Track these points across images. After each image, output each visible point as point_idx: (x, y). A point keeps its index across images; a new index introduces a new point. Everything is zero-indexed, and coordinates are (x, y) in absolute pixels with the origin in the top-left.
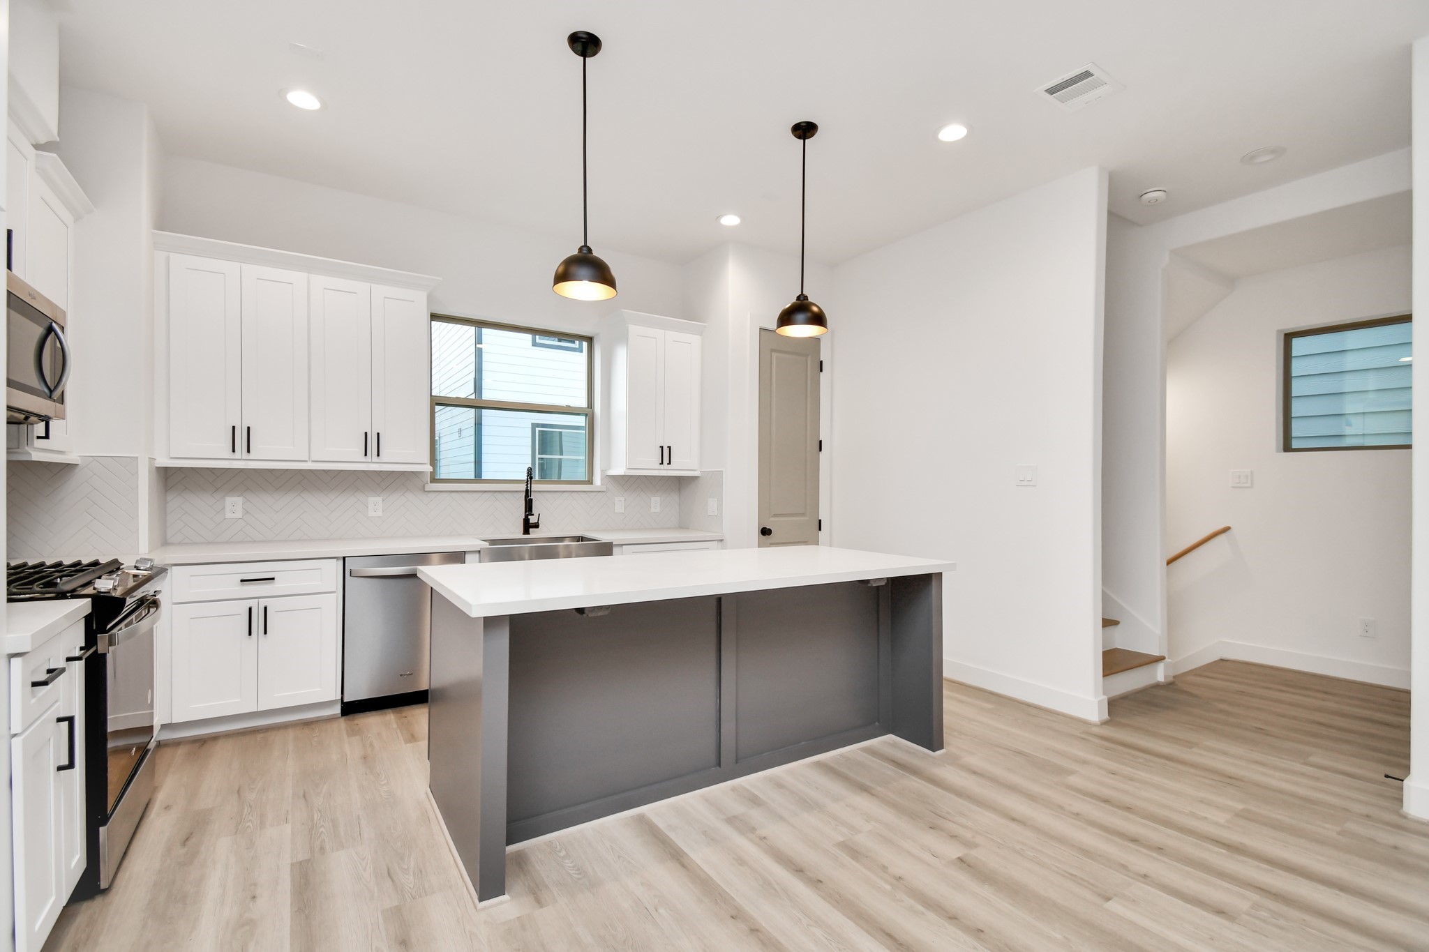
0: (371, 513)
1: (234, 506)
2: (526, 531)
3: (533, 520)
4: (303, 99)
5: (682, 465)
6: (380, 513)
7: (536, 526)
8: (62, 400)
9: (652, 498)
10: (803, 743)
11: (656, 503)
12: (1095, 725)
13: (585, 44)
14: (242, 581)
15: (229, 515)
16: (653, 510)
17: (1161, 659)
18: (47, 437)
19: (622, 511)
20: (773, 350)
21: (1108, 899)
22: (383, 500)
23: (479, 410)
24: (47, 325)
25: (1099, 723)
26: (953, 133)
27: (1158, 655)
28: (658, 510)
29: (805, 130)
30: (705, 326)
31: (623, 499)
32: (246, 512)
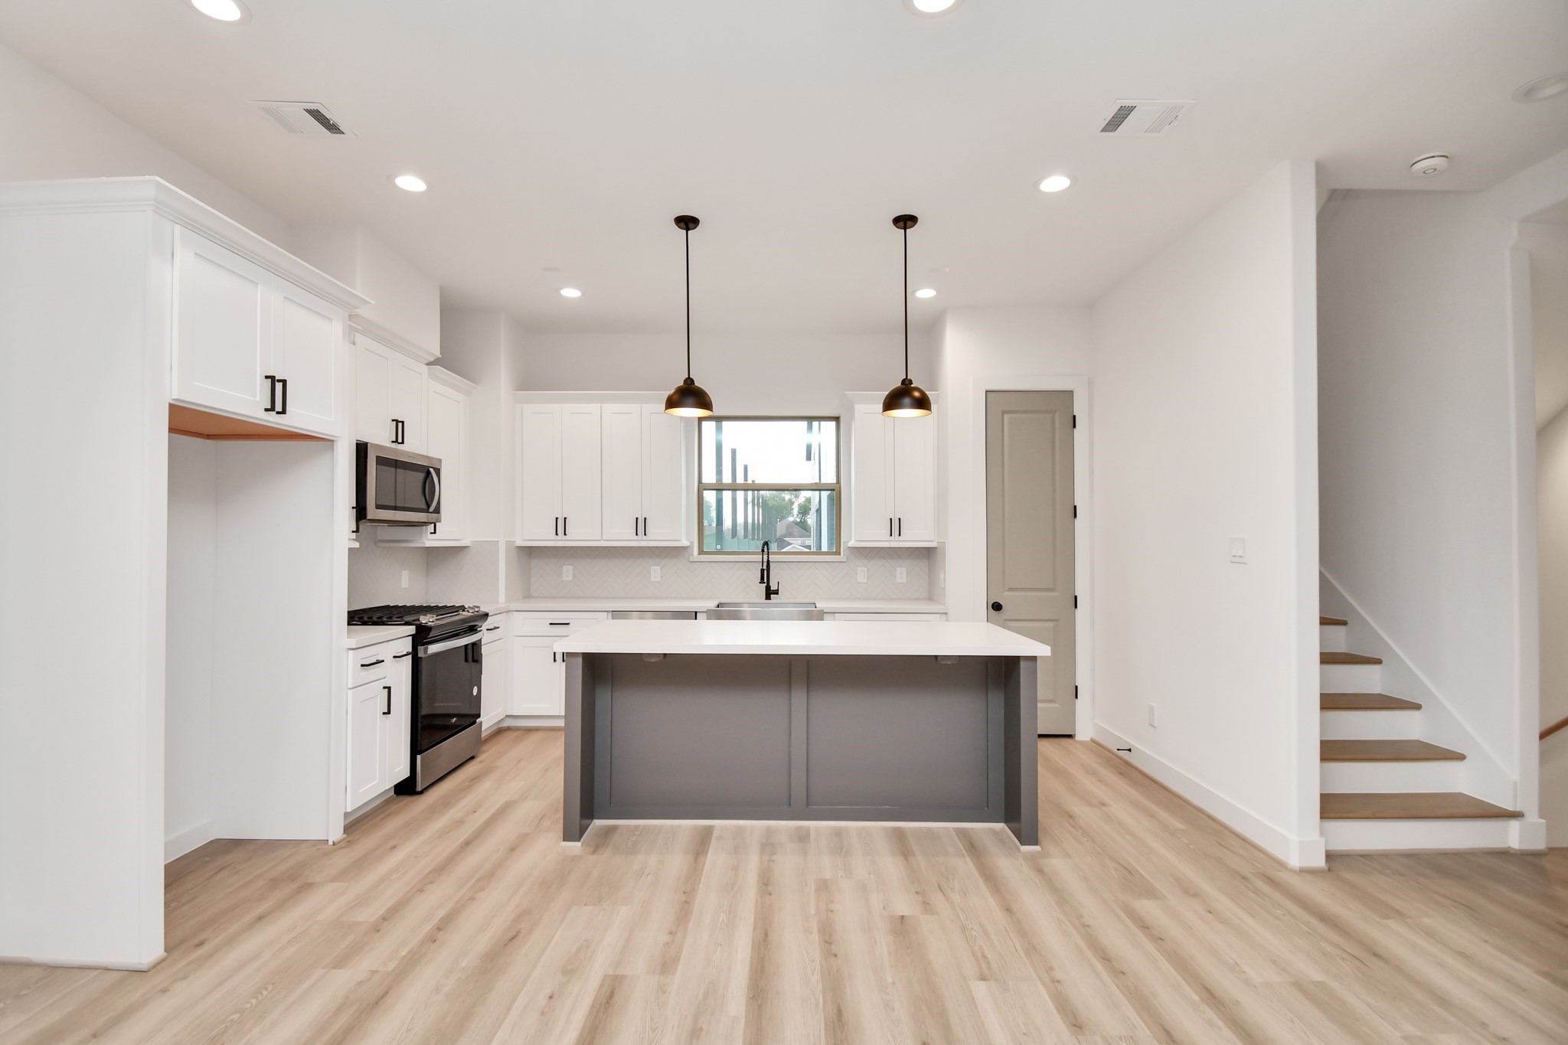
0: (653, 579)
1: (568, 571)
2: (768, 597)
3: (773, 587)
4: (571, 293)
5: (915, 536)
6: (659, 579)
7: (776, 592)
8: (437, 511)
9: (898, 569)
10: (886, 807)
11: (901, 573)
12: (1293, 871)
13: (687, 222)
14: (551, 624)
15: (565, 578)
16: (898, 580)
17: (1516, 815)
18: (435, 533)
19: (866, 581)
20: (1004, 413)
21: (983, 978)
22: (661, 569)
23: (720, 492)
24: (426, 469)
25: (1298, 869)
26: (1055, 184)
27: (1511, 810)
28: (904, 580)
29: (905, 221)
30: (938, 394)
31: (865, 569)
32: (575, 576)
